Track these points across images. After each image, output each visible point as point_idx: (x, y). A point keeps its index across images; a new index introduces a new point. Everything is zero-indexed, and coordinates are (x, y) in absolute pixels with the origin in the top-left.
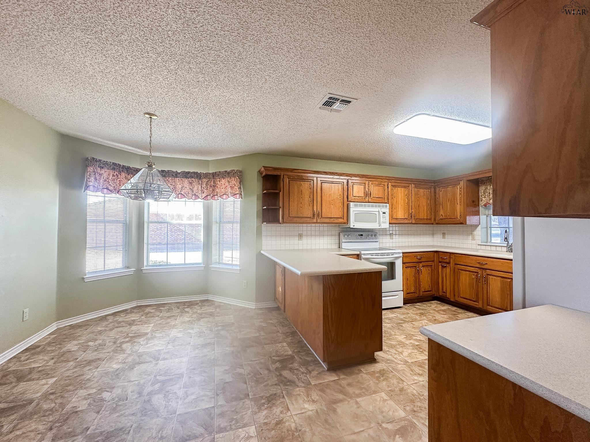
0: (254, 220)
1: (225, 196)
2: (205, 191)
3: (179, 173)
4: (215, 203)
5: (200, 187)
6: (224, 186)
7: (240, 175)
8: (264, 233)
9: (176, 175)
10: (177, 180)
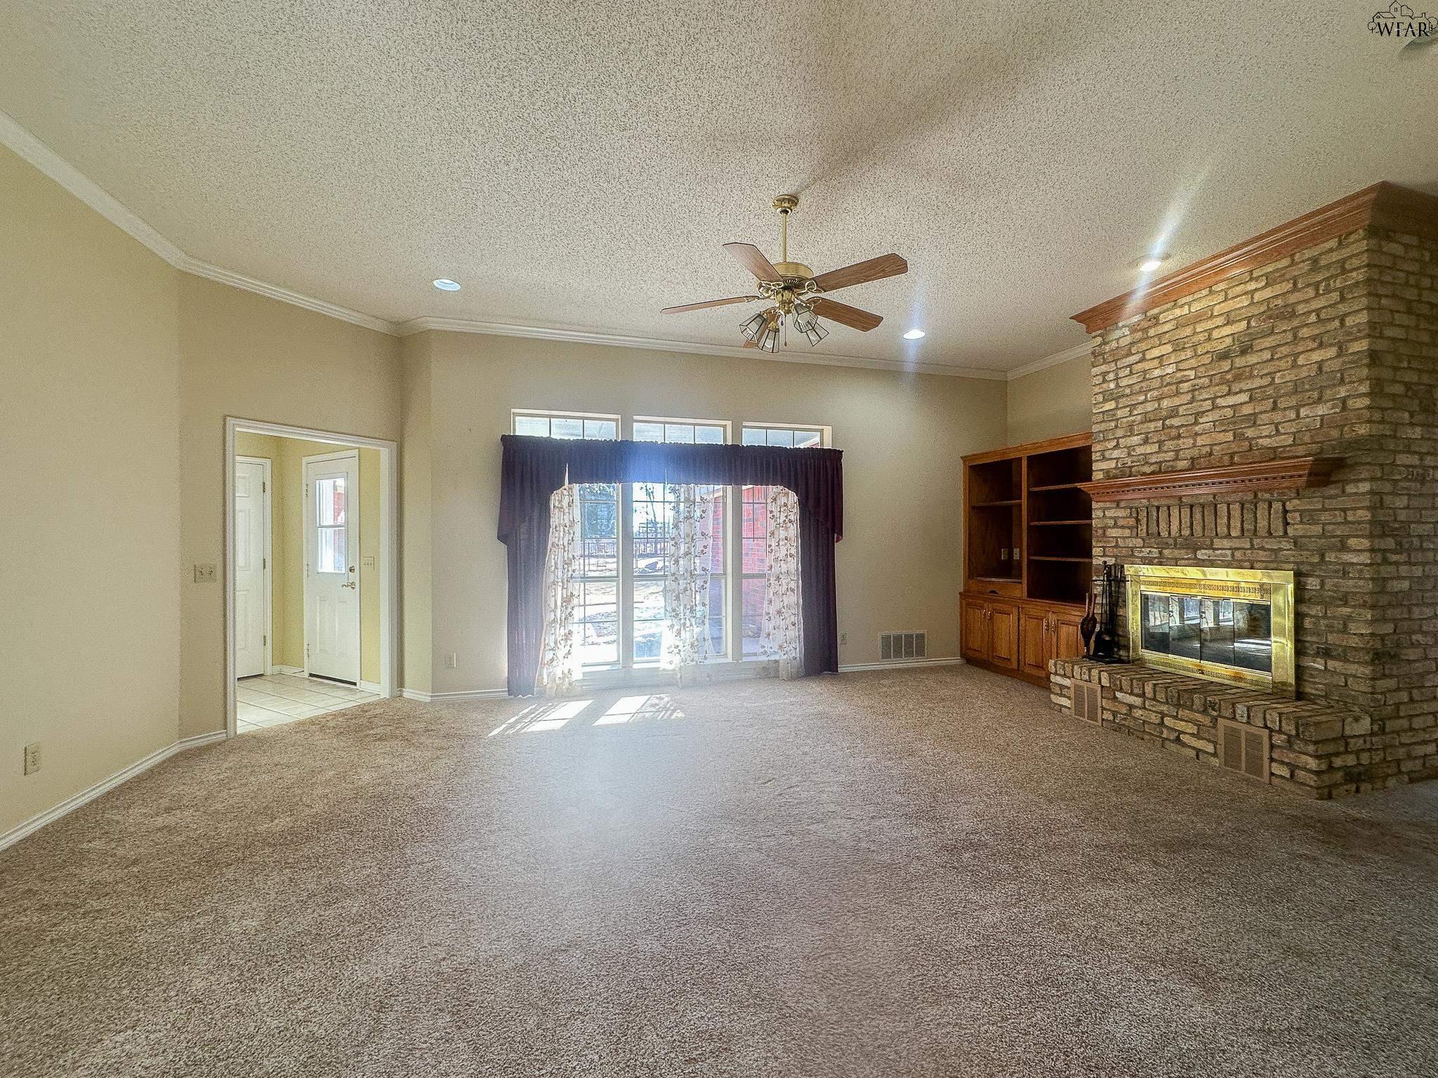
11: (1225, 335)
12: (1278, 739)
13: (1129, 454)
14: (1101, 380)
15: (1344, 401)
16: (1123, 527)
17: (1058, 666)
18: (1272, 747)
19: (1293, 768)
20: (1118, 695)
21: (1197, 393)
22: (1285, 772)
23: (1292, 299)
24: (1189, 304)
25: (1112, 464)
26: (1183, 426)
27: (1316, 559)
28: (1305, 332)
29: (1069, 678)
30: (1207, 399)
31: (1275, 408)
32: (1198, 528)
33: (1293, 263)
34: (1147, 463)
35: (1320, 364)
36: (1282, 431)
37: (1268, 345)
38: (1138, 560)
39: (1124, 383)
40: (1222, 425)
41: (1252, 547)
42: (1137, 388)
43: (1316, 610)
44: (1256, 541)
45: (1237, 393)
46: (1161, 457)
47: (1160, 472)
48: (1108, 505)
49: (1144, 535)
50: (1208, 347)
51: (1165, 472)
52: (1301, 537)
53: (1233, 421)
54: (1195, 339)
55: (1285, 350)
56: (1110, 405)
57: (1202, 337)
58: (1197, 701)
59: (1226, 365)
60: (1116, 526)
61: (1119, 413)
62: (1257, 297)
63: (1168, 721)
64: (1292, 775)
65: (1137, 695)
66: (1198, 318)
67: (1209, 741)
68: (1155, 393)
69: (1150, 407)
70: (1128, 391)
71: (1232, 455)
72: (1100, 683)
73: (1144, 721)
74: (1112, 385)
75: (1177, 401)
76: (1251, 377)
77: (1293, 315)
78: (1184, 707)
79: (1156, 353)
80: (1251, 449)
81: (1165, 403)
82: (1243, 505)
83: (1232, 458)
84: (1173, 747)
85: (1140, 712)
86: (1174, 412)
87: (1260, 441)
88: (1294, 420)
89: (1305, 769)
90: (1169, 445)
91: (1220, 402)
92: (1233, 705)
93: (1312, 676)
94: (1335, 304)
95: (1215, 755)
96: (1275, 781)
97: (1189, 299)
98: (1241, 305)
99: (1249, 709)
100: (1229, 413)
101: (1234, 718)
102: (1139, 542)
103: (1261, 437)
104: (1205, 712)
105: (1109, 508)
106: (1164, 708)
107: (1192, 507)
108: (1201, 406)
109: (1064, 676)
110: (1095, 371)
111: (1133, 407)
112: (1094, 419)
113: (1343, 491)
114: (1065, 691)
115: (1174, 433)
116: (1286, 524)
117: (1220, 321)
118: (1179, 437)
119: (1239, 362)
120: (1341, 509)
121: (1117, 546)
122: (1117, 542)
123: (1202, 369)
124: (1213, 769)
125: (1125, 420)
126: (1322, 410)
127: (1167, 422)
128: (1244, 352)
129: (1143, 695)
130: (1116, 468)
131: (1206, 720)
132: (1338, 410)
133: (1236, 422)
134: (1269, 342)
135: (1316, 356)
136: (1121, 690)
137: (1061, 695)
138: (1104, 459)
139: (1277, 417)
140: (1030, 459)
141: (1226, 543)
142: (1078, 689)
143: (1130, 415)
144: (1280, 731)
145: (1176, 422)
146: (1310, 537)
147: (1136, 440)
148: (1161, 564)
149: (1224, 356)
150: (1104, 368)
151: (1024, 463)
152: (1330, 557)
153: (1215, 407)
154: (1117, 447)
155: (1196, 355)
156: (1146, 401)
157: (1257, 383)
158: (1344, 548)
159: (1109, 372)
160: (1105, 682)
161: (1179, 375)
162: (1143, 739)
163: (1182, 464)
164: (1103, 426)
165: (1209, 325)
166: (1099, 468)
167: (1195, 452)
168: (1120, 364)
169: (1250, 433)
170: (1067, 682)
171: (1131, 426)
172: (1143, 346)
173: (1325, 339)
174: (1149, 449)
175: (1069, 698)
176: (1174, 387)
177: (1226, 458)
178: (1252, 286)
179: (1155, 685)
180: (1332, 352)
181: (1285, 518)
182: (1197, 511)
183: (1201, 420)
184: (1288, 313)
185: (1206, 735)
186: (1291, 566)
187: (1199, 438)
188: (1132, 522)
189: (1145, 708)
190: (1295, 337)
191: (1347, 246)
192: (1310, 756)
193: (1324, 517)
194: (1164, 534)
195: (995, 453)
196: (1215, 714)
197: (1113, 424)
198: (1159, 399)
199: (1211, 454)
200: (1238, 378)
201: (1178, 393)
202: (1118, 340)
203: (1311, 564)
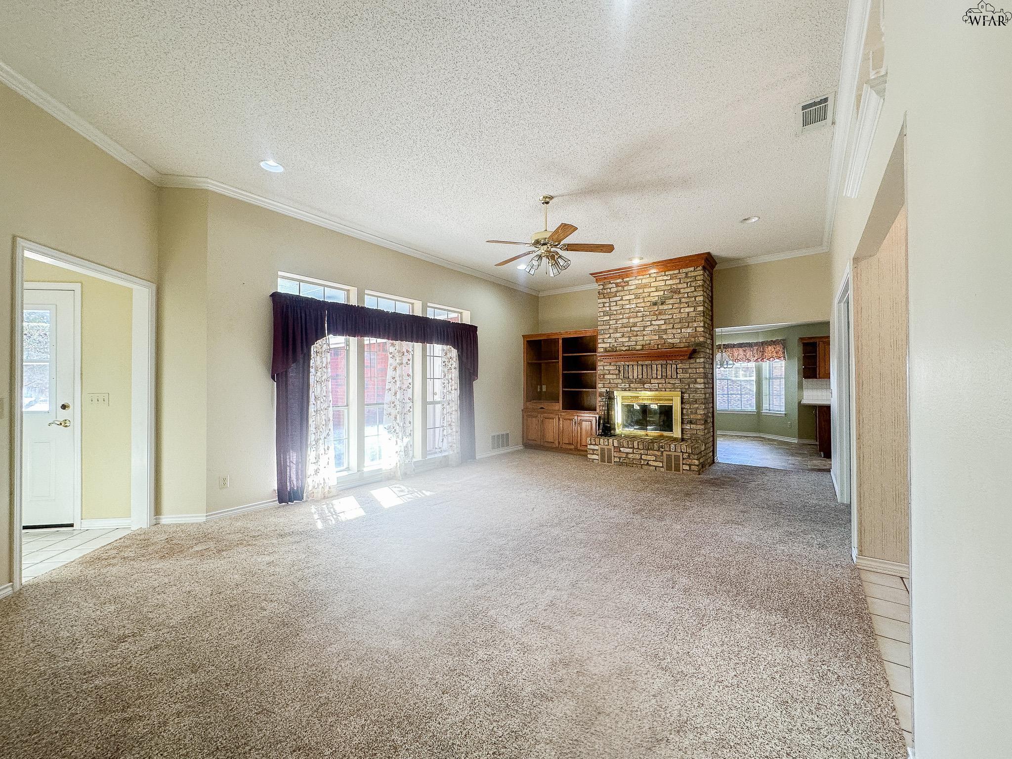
0: (795, 377)
1: (771, 359)
2: (756, 355)
3: (735, 345)
4: (765, 365)
5: (752, 352)
6: (770, 352)
7: (784, 343)
8: (804, 386)
9: (733, 346)
10: (734, 349)
11: (655, 296)
12: (685, 456)
13: (616, 341)
14: (602, 306)
15: (696, 327)
16: (612, 374)
17: (592, 441)
18: (683, 459)
19: (690, 465)
20: (621, 449)
21: (644, 318)
22: (687, 468)
23: (680, 286)
24: (642, 279)
25: (608, 345)
26: (639, 331)
27: (687, 387)
28: (683, 300)
29: (597, 445)
30: (648, 321)
31: (673, 328)
32: (645, 374)
33: (679, 273)
34: (623, 346)
35: (688, 313)
36: (676, 337)
37: (671, 302)
38: (620, 389)
39: (613, 308)
40: (654, 332)
41: (665, 383)
42: (619, 312)
43: (687, 406)
44: (667, 380)
45: (659, 320)
46: (630, 344)
47: (629, 350)
48: (606, 364)
49: (623, 378)
50: (649, 299)
51: (632, 350)
52: (682, 378)
53: (659, 331)
54: (644, 295)
55: (676, 306)
56: (607, 318)
57: (647, 294)
58: (655, 446)
59: (656, 308)
60: (609, 374)
61: (611, 322)
62: (668, 282)
63: (643, 457)
64: (690, 468)
65: (631, 448)
66: (645, 286)
67: (660, 462)
68: (627, 315)
69: (625, 321)
70: (615, 313)
71: (658, 345)
72: (613, 445)
73: (633, 459)
74: (608, 309)
75: (636, 320)
76: (665, 314)
77: (679, 293)
78: (651, 449)
79: (627, 297)
80: (665, 343)
81: (631, 320)
82: (662, 365)
83: (658, 346)
84: (646, 467)
85: (631, 455)
86: (635, 325)
87: (668, 340)
88: (679, 333)
89: (695, 465)
90: (633, 338)
91: (653, 323)
92: (670, 445)
93: (686, 432)
94: (693, 291)
95: (662, 467)
96: (684, 471)
97: (641, 277)
98: (661, 285)
99: (675, 445)
100: (657, 327)
101: (670, 451)
102: (620, 381)
103: (668, 339)
104: (659, 450)
105: (607, 365)
106: (642, 452)
107: (642, 366)
108: (646, 324)
109: (595, 444)
110: (600, 301)
111: (617, 320)
112: (599, 323)
113: (696, 361)
114: (595, 452)
115: (635, 333)
116: (677, 373)
117: (654, 289)
118: (637, 335)
119: (661, 307)
120: (695, 368)
121: (610, 383)
122: (610, 381)
123: (646, 308)
124: (661, 472)
125: (614, 325)
126: (689, 330)
127: (632, 328)
128: (662, 304)
129: (633, 448)
130: (609, 347)
131: (659, 453)
132: (694, 331)
133: (660, 332)
134: (671, 301)
135: (687, 310)
136: (623, 447)
137: (593, 454)
138: (604, 342)
139: (674, 331)
140: (564, 339)
141: (656, 381)
142: (602, 450)
143: (616, 324)
144: (686, 453)
145: (636, 329)
146: (685, 378)
147: (619, 335)
148: (630, 390)
149: (655, 304)
150: (604, 300)
151: (561, 342)
152: (692, 386)
153: (651, 325)
154: (610, 337)
155: (644, 302)
156: (623, 318)
157: (667, 317)
158: (696, 382)
159: (606, 303)
160: (616, 444)
161: (637, 309)
162: (633, 467)
163: (638, 347)
164: (604, 327)
165: (650, 290)
166: (601, 347)
167: (644, 343)
168: (611, 300)
169: (664, 337)
170: (596, 447)
171: (616, 329)
172: (622, 294)
173: (690, 304)
174: (624, 340)
175: (598, 455)
176: (635, 314)
177: (656, 346)
178: (665, 278)
179: (638, 442)
180: (692, 309)
181: (677, 371)
182: (645, 368)
183: (646, 329)
184: (678, 291)
185: (659, 460)
186: (679, 390)
187: (645, 337)
188: (617, 372)
189: (633, 453)
190: (680, 301)
191: (696, 271)
192: (696, 460)
193: (690, 371)
194: (631, 377)
195: (544, 335)
196: (663, 450)
197: (608, 327)
198: (629, 318)
199: (650, 344)
200: (660, 314)
201: (637, 317)
202: (610, 289)
203: (685, 389)
